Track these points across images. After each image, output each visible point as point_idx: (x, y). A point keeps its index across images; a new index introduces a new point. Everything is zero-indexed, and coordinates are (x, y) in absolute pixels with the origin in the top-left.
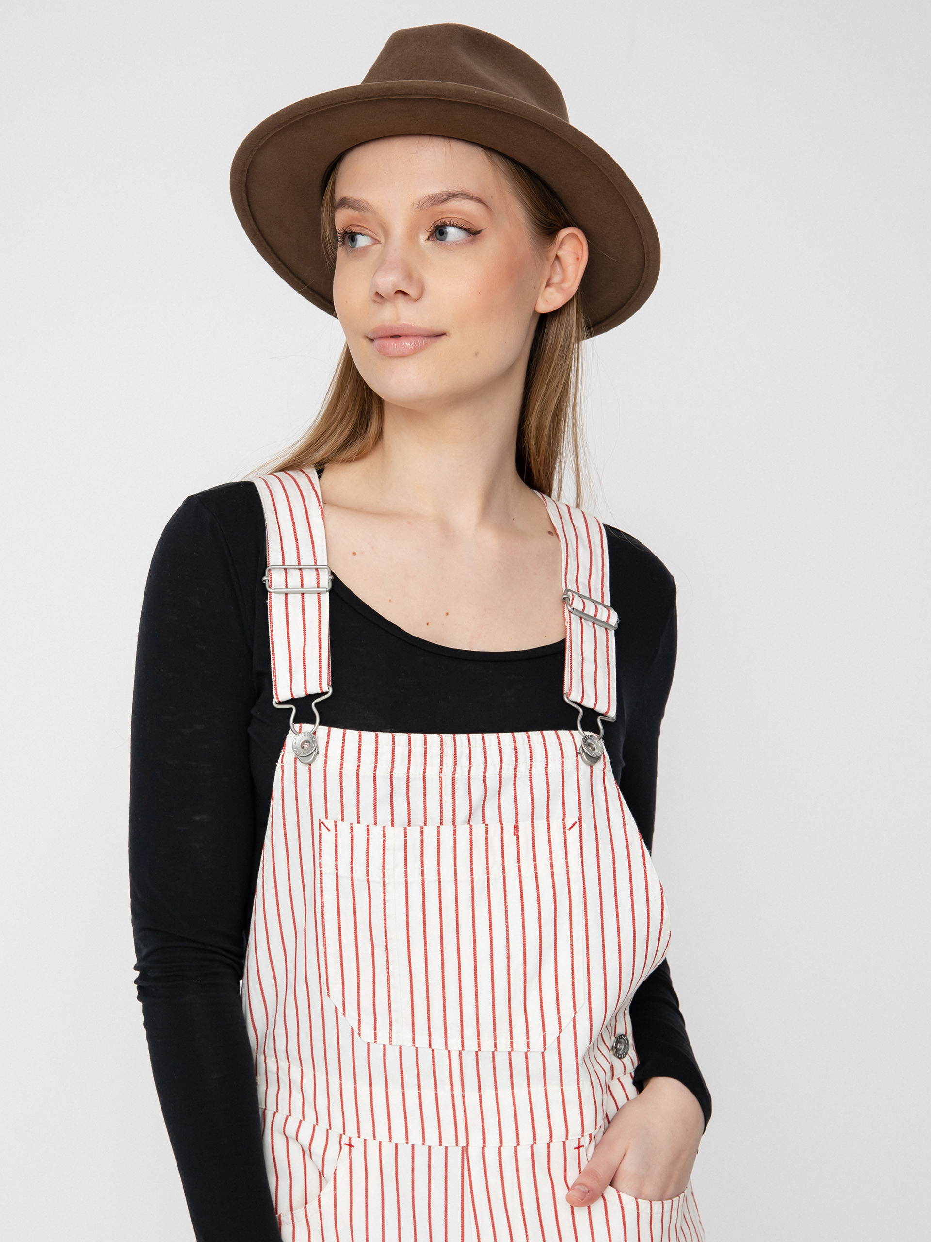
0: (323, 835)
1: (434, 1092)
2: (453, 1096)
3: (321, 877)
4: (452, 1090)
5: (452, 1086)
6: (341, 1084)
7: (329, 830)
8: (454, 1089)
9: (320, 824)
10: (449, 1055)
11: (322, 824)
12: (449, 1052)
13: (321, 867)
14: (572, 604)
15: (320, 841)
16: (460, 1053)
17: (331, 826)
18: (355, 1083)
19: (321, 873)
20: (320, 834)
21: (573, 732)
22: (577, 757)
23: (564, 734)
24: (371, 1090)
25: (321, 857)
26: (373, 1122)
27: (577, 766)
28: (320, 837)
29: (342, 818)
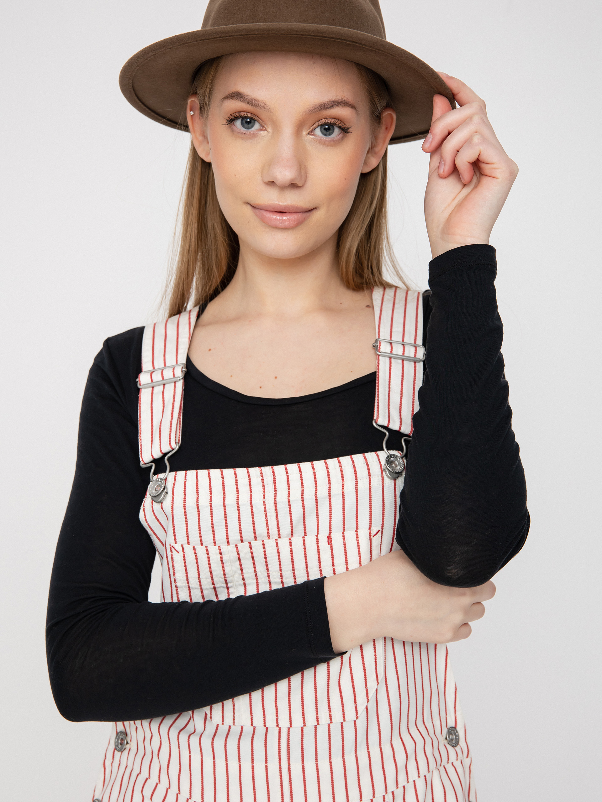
0: (174, 557)
1: (264, 765)
2: (280, 767)
3: (177, 590)
4: (280, 762)
5: (280, 759)
6: (190, 756)
7: (178, 552)
8: (281, 762)
9: (171, 548)
10: (280, 732)
11: (172, 547)
12: (280, 729)
13: (175, 583)
14: (380, 349)
15: (173, 562)
16: (289, 729)
17: (179, 549)
18: (202, 756)
19: (176, 587)
20: (172, 555)
21: (378, 453)
22: (382, 474)
23: (371, 456)
24: (214, 762)
25: (174, 574)
26: (215, 790)
27: (383, 482)
28: (172, 558)
29: (188, 542)
